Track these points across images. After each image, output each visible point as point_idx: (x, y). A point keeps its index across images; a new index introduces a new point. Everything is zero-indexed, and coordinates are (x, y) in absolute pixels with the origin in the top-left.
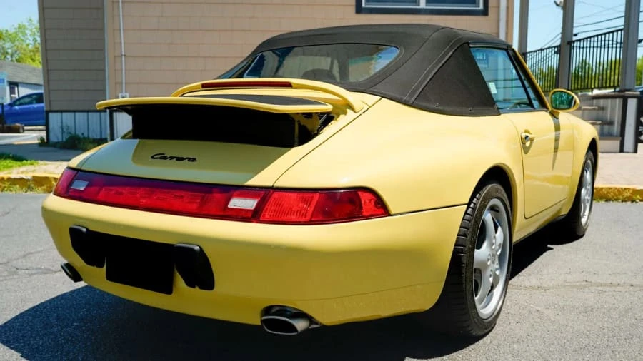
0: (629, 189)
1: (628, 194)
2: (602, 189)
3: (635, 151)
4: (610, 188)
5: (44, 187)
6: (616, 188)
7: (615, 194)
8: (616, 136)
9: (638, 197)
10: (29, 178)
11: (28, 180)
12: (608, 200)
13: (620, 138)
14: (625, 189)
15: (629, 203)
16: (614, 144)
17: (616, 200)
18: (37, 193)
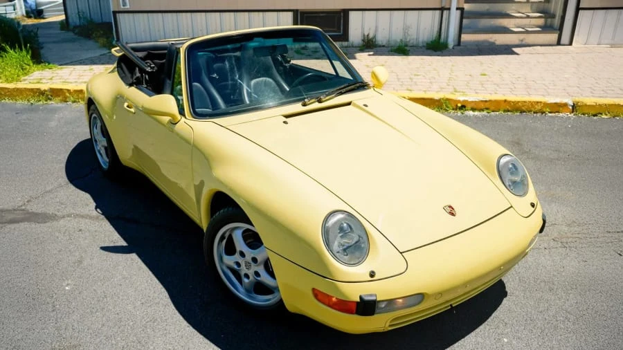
0: (541, 102)
1: (538, 107)
2: (519, 102)
3: (571, 44)
4: (525, 102)
5: (61, 98)
7: (528, 106)
8: (555, 30)
9: (548, 110)
12: (522, 112)
13: (559, 32)
14: (538, 102)
15: (539, 115)
16: (553, 37)
17: (529, 111)
18: (55, 103)
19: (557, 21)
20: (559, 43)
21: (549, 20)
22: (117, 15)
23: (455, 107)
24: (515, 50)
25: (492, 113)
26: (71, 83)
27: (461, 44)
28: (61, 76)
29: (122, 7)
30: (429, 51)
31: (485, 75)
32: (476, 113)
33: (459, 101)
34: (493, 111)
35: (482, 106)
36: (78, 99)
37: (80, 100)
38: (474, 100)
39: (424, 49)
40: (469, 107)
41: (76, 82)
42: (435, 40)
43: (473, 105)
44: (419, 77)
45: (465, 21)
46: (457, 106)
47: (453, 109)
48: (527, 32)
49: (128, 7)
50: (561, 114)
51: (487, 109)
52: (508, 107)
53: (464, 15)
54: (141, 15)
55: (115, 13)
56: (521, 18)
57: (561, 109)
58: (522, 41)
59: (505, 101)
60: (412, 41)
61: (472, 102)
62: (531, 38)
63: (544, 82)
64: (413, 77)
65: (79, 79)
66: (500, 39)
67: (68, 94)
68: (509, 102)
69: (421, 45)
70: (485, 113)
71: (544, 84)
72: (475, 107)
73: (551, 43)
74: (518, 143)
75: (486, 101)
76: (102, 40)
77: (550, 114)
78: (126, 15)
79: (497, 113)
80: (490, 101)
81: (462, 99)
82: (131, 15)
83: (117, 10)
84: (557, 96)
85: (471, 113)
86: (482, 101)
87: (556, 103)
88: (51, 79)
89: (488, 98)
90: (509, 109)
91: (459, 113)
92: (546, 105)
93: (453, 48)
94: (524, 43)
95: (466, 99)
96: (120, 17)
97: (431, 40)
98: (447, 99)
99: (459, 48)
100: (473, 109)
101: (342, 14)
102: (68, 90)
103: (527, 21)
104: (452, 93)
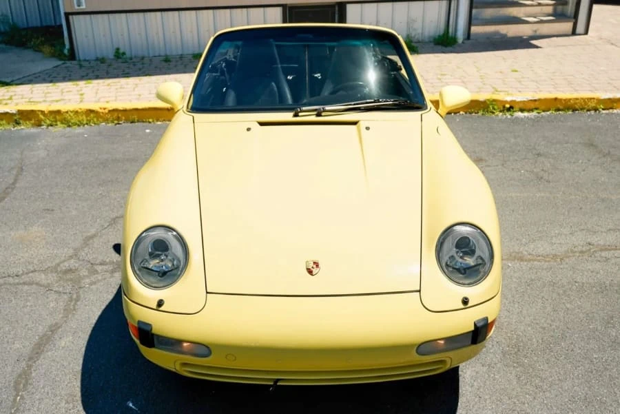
0: (594, 99)
1: (592, 104)
2: (570, 99)
3: (586, 33)
4: (577, 99)
5: (33, 122)
6: (582, 99)
7: (581, 104)
8: (569, 18)
9: (602, 106)
10: (14, 112)
11: (13, 115)
12: (574, 110)
13: (574, 20)
14: (591, 99)
15: (593, 112)
16: (567, 26)
17: (581, 109)
18: (26, 128)
19: (570, 8)
20: (574, 33)
21: (560, 8)
22: (70, 17)
23: (502, 109)
24: (534, 42)
25: (543, 113)
26: (40, 102)
27: (471, 37)
28: (22, 95)
29: (76, 7)
30: (440, 47)
31: (516, 71)
32: (526, 114)
33: (506, 102)
34: (544, 111)
35: (533, 106)
36: (56, 121)
37: (59, 123)
38: (522, 100)
39: (432, 45)
40: (516, 108)
41: (44, 101)
42: (444, 35)
43: (521, 106)
44: (444, 77)
45: (474, 11)
46: (504, 107)
47: (501, 111)
48: (542, 22)
49: (83, 7)
50: (615, 111)
51: (536, 109)
52: (559, 106)
53: (474, 5)
54: (100, 16)
55: (67, 15)
56: (532, 6)
57: (615, 105)
58: (536, 31)
59: (556, 99)
60: (417, 37)
61: (521, 102)
62: (545, 29)
63: (583, 76)
64: (439, 77)
65: (45, 97)
66: (511, 30)
67: (42, 117)
68: (561, 100)
69: (427, 40)
70: (535, 113)
71: (583, 78)
72: (524, 108)
73: (567, 33)
74: (592, 145)
75: (535, 100)
76: (47, 49)
77: (604, 112)
78: (81, 17)
79: (548, 113)
80: (540, 100)
81: (509, 99)
82: (88, 17)
83: (70, 11)
84: (606, 91)
85: (519, 114)
86: (531, 100)
87: (610, 99)
88: (11, 98)
89: (537, 97)
90: (561, 107)
91: (508, 115)
92: (600, 101)
93: (463, 42)
94: (538, 33)
95: (514, 99)
96: (75, 20)
97: (438, 34)
98: (494, 100)
99: (469, 41)
100: (522, 110)
101: (337, 8)
102: (42, 112)
103: (538, 9)
104: (493, 93)
